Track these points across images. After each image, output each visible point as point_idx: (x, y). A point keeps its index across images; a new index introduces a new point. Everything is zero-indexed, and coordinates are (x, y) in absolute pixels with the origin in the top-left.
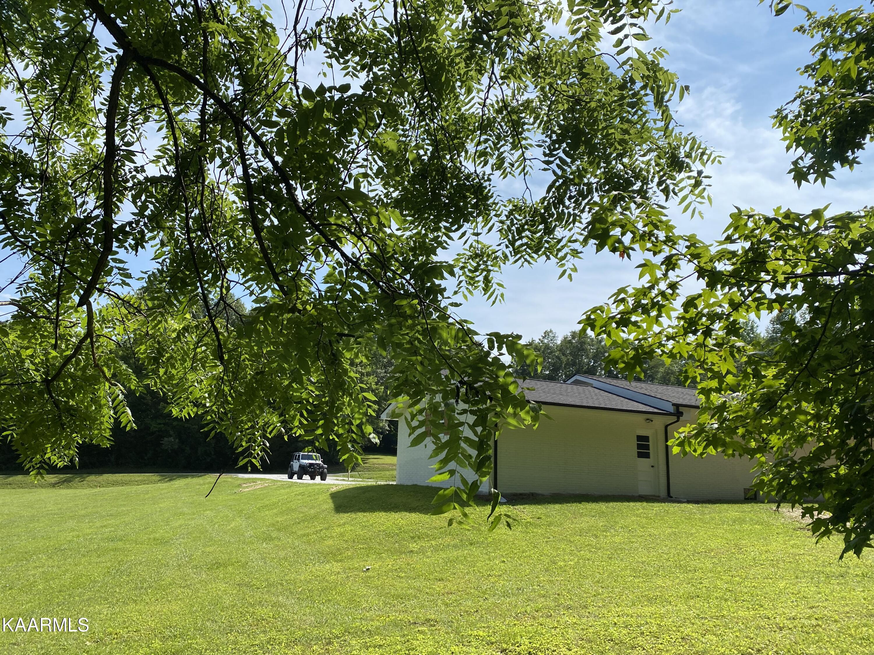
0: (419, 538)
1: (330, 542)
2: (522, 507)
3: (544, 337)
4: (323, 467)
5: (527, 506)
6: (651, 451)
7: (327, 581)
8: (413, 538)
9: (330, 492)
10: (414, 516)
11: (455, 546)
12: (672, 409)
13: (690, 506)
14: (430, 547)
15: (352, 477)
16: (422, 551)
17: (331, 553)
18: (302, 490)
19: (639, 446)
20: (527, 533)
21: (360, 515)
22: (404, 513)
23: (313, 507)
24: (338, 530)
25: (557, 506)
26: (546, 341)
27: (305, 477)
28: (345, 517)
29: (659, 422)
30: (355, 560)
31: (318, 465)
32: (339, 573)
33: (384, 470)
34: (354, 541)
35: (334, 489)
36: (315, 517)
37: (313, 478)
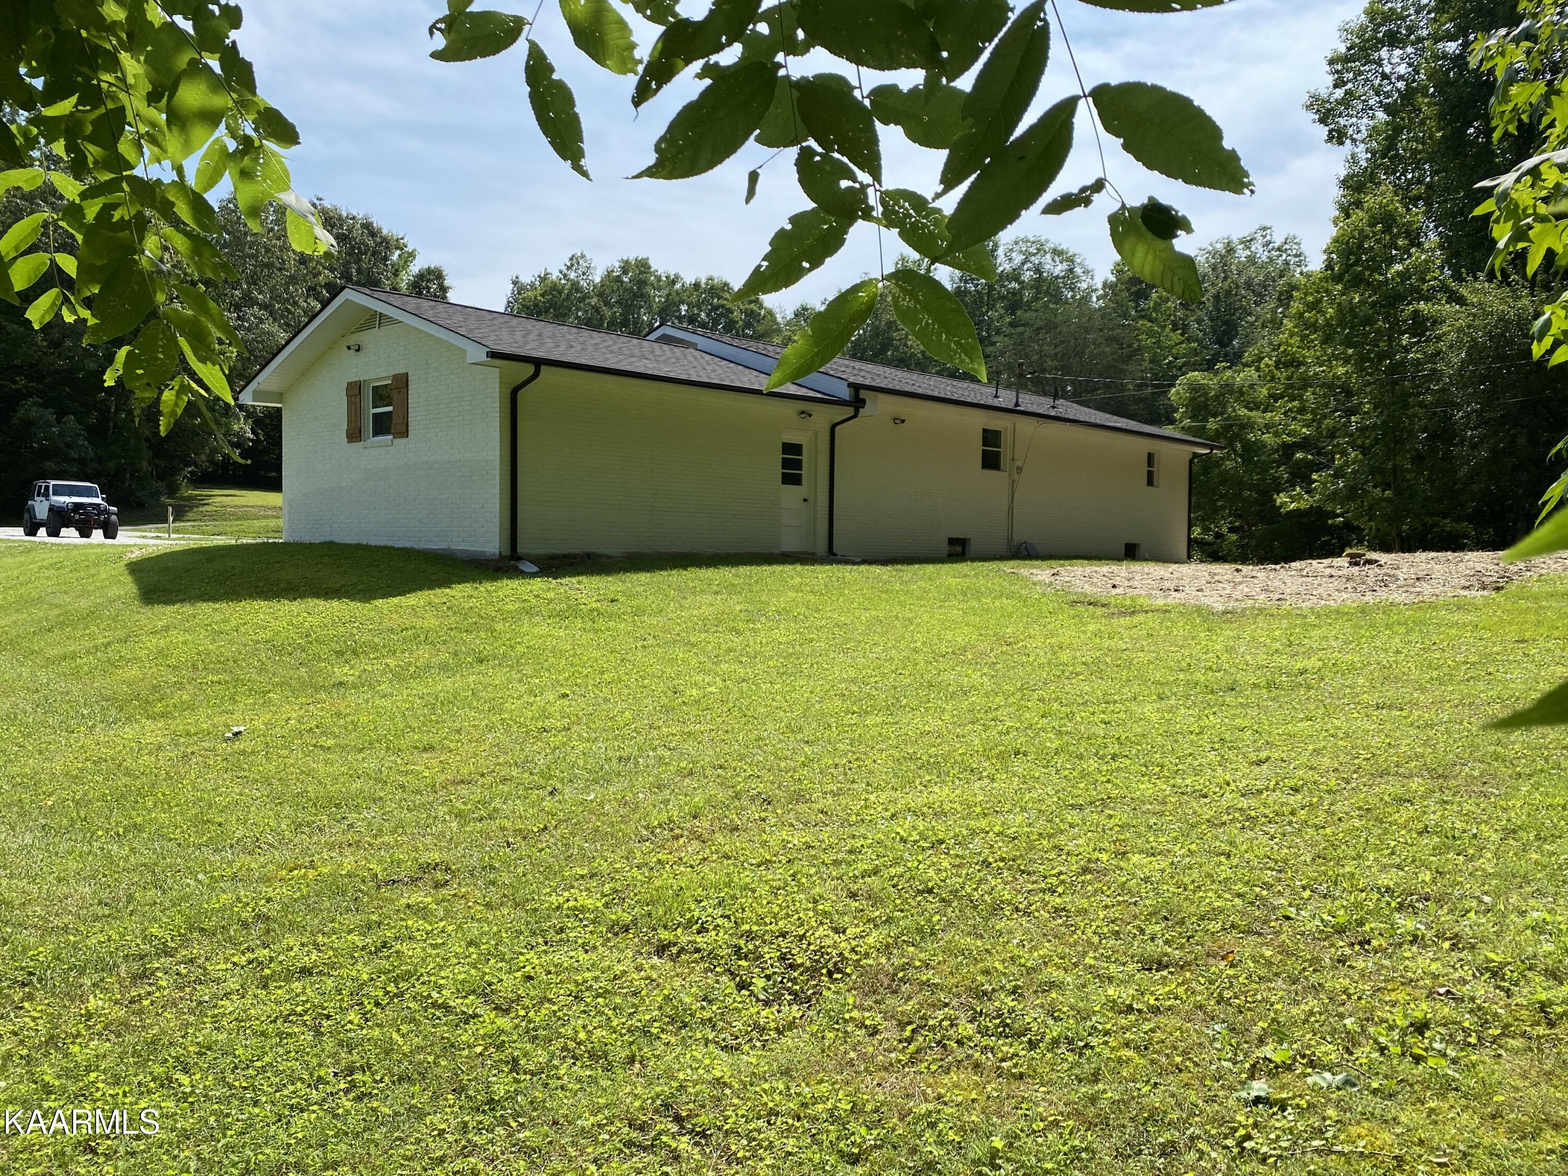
0: (355, 652)
1: (133, 672)
2: (574, 580)
3: (569, 268)
4: (106, 511)
5: (583, 578)
6: (804, 472)
7: (128, 773)
8: (340, 654)
9: (126, 560)
10: (337, 607)
11: (444, 667)
12: (845, 393)
13: (877, 570)
14: (384, 673)
15: (177, 531)
16: (366, 683)
17: (137, 698)
18: (56, 557)
19: (786, 463)
20: (596, 631)
21: (205, 607)
22: (311, 602)
23: (84, 593)
24: (154, 643)
25: (644, 577)
26: (572, 275)
27: (64, 531)
28: (166, 614)
29: (823, 416)
30: (202, 713)
31: (96, 506)
32: (160, 747)
33: (245, 517)
34: (194, 667)
35: (136, 555)
36: (91, 615)
37: (85, 534)
